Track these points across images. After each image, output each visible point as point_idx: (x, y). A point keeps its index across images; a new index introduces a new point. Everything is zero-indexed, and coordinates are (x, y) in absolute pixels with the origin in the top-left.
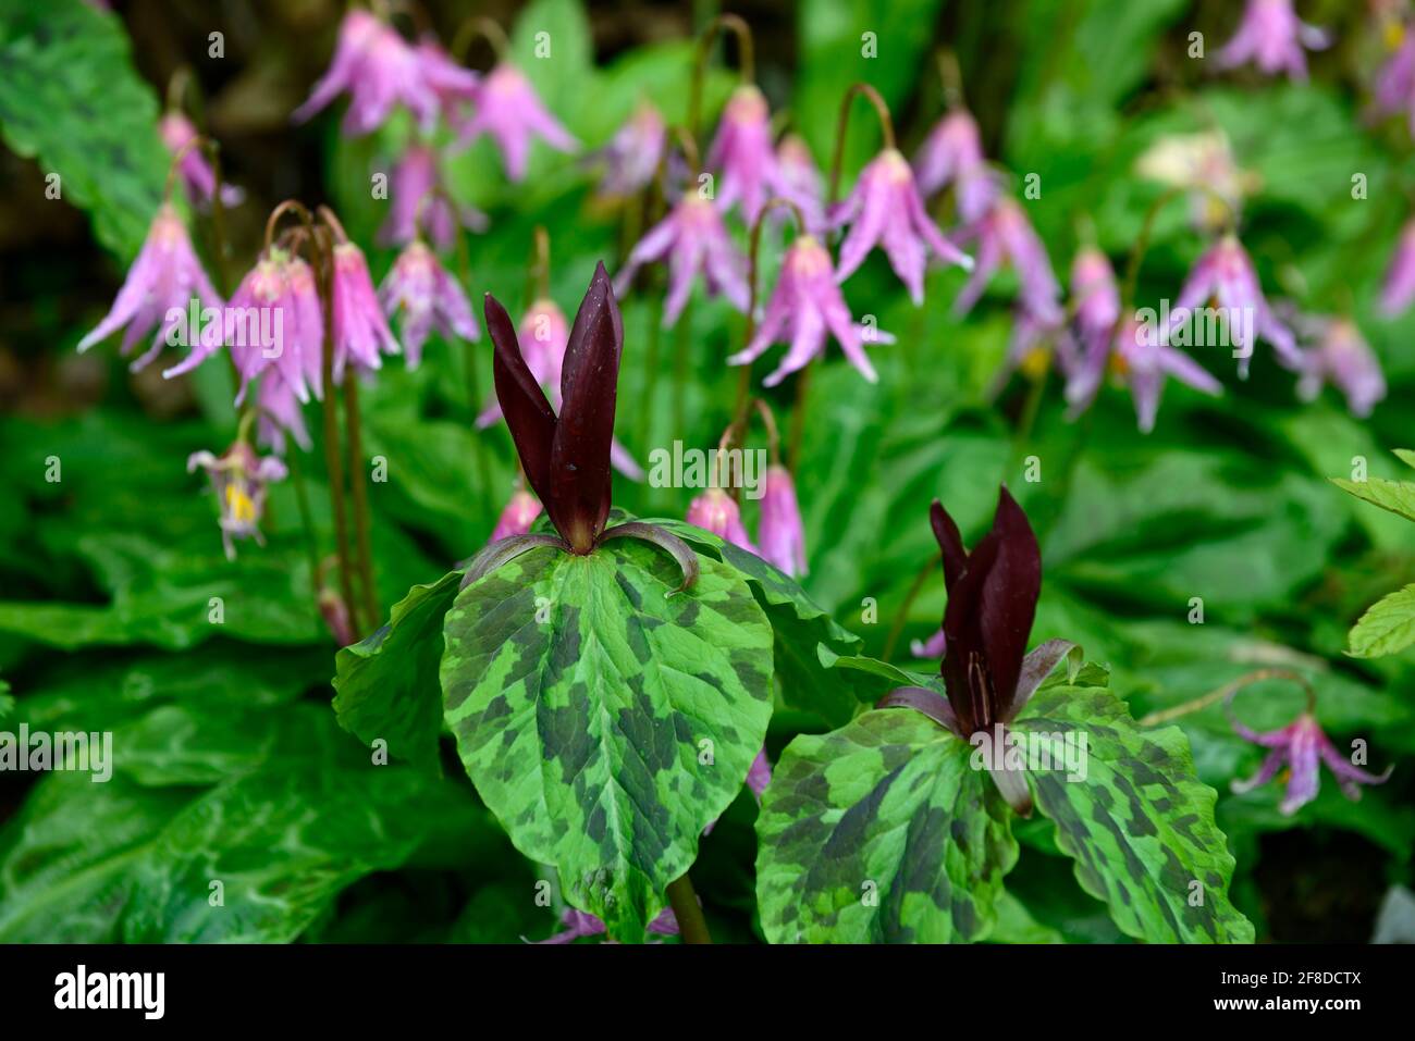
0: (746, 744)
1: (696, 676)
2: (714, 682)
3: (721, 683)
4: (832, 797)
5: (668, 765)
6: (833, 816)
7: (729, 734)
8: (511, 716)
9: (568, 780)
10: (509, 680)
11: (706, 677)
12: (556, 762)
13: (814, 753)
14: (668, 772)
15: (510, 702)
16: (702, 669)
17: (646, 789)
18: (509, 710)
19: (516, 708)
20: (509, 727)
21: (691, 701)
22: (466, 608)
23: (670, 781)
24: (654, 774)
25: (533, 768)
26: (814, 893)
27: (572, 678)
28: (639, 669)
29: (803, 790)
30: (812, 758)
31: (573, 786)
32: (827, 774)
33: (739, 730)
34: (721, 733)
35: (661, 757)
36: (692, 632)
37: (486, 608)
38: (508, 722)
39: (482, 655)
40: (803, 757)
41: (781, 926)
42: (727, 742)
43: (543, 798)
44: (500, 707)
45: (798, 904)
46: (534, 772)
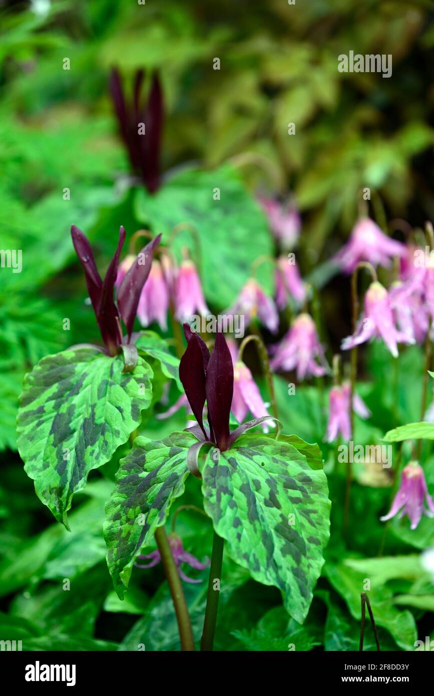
0: (121, 439)
1: (116, 407)
2: (120, 410)
3: (123, 411)
4: (146, 466)
5: (92, 445)
6: (144, 474)
7: (117, 433)
8: (44, 414)
9: (55, 445)
10: (50, 399)
11: (119, 409)
12: (52, 436)
13: (144, 445)
14: (91, 447)
15: (45, 409)
16: (120, 404)
17: (81, 453)
18: (44, 412)
19: (47, 411)
20: (42, 419)
21: (110, 418)
22: (43, 366)
23: (91, 451)
24: (86, 448)
25: (44, 438)
26: (128, 508)
27: (71, 401)
28: (97, 401)
29: (136, 462)
30: (143, 448)
31: (56, 448)
32: (146, 455)
33: (121, 432)
34: (114, 433)
35: (91, 441)
36: (124, 390)
37: (52, 368)
38: (41, 417)
39: (43, 387)
40: (140, 447)
41: (112, 521)
42: (115, 436)
43: (43, 452)
44: (41, 410)
45: (122, 513)
46: (44, 440)
